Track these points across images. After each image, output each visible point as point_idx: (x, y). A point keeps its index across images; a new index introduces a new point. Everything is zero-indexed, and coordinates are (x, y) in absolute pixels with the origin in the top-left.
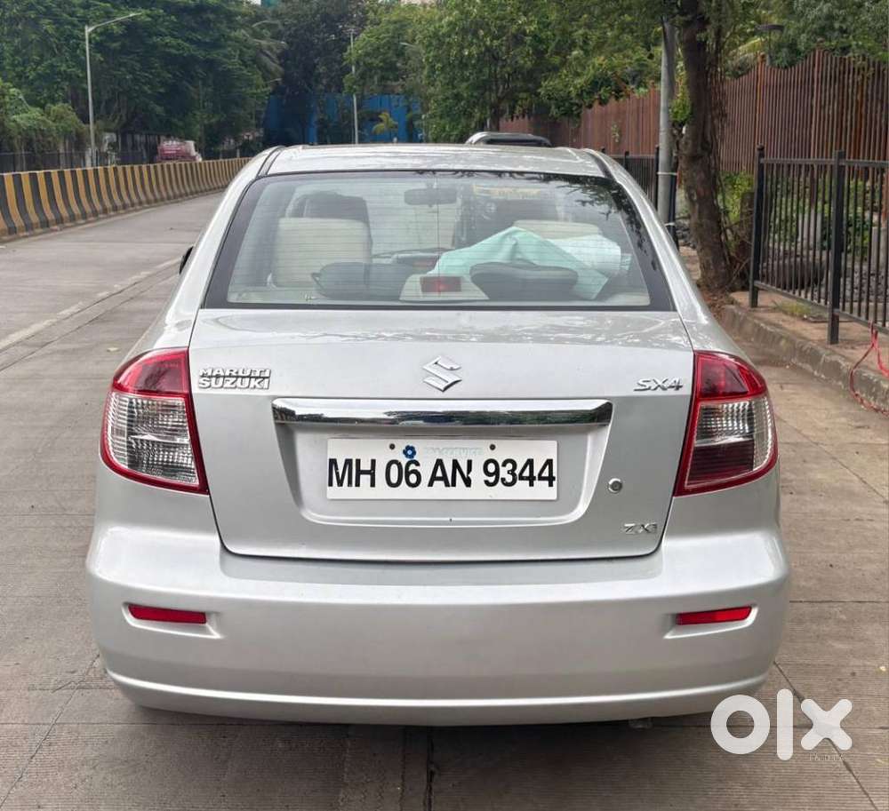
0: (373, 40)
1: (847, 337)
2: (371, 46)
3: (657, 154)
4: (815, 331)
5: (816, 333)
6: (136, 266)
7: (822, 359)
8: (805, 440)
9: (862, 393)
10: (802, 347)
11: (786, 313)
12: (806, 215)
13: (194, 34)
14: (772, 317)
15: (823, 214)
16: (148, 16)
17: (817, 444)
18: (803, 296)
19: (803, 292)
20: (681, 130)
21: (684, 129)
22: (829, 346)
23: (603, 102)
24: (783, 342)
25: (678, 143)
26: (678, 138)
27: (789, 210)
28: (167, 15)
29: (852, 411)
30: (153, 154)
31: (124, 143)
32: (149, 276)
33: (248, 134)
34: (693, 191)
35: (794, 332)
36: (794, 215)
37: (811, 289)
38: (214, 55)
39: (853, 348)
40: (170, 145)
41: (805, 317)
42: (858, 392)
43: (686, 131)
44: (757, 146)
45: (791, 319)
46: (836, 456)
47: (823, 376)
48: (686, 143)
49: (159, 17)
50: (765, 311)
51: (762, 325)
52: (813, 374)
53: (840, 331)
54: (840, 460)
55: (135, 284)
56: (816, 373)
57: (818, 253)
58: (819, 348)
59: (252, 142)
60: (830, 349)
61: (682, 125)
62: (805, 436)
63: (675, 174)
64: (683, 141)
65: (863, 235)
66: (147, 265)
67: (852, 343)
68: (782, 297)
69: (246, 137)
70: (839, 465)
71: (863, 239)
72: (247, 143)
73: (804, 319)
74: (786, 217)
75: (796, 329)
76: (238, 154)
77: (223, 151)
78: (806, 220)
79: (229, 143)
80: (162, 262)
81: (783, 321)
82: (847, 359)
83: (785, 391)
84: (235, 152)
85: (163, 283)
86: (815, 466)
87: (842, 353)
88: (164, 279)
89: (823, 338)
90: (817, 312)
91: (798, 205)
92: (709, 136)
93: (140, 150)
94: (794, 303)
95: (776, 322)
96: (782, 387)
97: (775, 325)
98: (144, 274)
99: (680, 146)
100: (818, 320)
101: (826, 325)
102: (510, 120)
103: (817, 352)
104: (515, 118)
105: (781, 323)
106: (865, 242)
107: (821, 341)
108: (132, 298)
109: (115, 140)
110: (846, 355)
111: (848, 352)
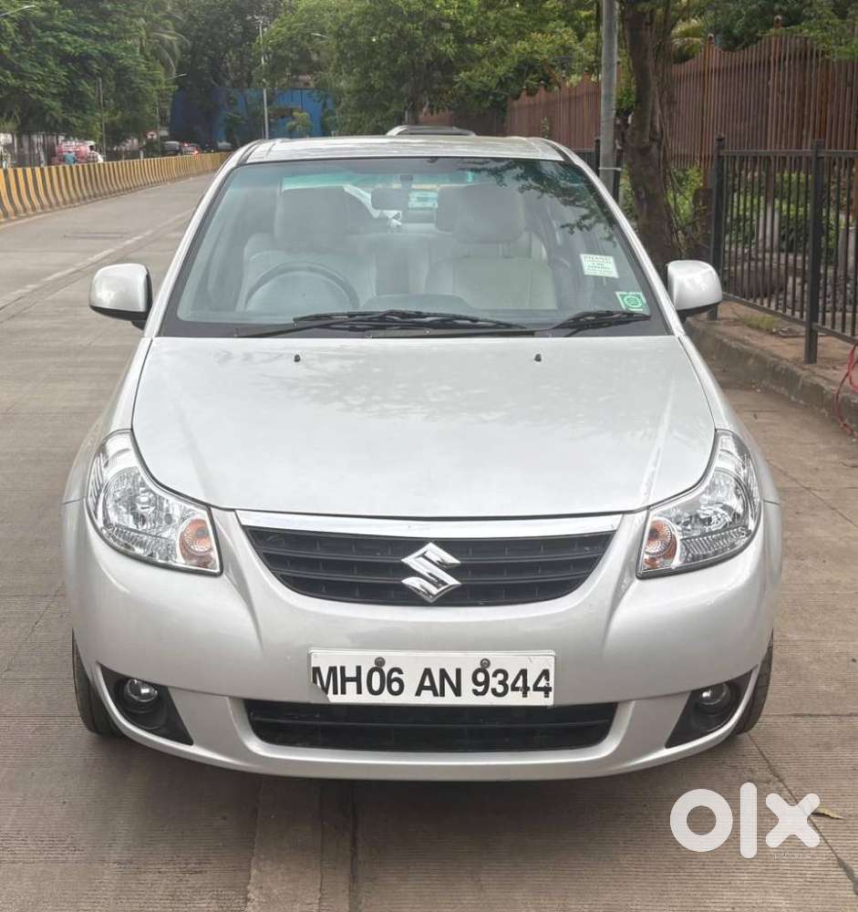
0: (284, 29)
1: (828, 356)
2: (283, 35)
3: (598, 147)
4: (788, 348)
5: (789, 350)
6: (22, 278)
7: (801, 382)
8: (794, 485)
9: (851, 422)
10: (775, 367)
11: (751, 326)
12: (762, 212)
13: (91, 27)
14: (735, 331)
15: (781, 212)
16: (43, 9)
17: (808, 489)
18: (765, 305)
19: (766, 301)
20: (627, 120)
21: (630, 118)
22: (807, 366)
23: (531, 93)
24: (751, 361)
25: (623, 135)
26: (623, 129)
27: (742, 207)
28: (63, 9)
29: (843, 446)
30: (52, 155)
31: (20, 145)
32: (35, 290)
33: (151, 133)
34: (641, 189)
35: (762, 349)
36: (748, 214)
37: (774, 296)
38: (112, 48)
39: (834, 368)
40: (70, 146)
41: (774, 330)
42: (846, 421)
43: (632, 120)
44: (715, 137)
45: (757, 333)
46: (833, 506)
47: (802, 402)
48: (633, 134)
49: (55, 9)
50: (726, 324)
51: (725, 340)
52: (789, 399)
53: (819, 348)
54: (840, 511)
55: (19, 299)
56: (793, 398)
57: (775, 256)
58: (795, 369)
59: (156, 142)
60: (809, 369)
61: (627, 113)
62: (794, 480)
63: (619, 169)
64: (628, 132)
65: (828, 235)
66: (33, 277)
67: (833, 362)
68: (744, 307)
69: (149, 137)
70: (839, 518)
71: (828, 239)
72: (151, 143)
73: (772, 334)
74: (738, 215)
75: (765, 345)
76: (142, 154)
77: (126, 151)
78: (761, 219)
79: (132, 143)
80: (50, 274)
81: (749, 335)
82: (830, 382)
83: (758, 420)
84: (139, 153)
85: (50, 297)
86: (812, 519)
87: (822, 374)
88: (51, 294)
89: (797, 356)
90: (785, 326)
91: (752, 202)
92: (658, 125)
93: (36, 151)
94: (758, 315)
95: (741, 337)
96: (756, 417)
97: (739, 340)
98: (31, 287)
99: (626, 138)
100: (791, 334)
101: (803, 341)
102: (429, 114)
103: (793, 373)
104: (435, 112)
105: (746, 337)
106: (830, 243)
107: (797, 360)
108: (14, 316)
109: (10, 141)
110: (828, 377)
111: (830, 373)
